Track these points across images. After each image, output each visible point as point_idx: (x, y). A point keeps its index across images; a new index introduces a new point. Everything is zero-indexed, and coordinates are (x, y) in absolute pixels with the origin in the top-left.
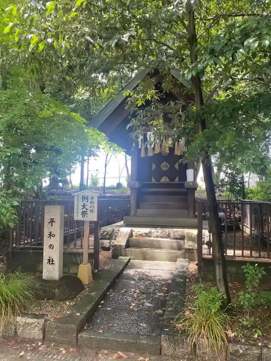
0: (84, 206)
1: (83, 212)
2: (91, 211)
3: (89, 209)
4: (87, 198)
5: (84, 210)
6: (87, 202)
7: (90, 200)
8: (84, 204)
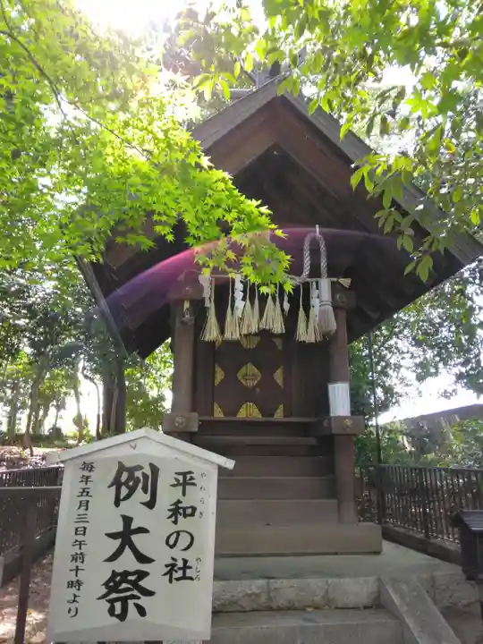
0: (126, 535)
1: (114, 583)
2: (172, 568)
3: (162, 555)
4: (151, 482)
5: (128, 562)
6: (151, 504)
7: (167, 496)
8: (127, 520)
